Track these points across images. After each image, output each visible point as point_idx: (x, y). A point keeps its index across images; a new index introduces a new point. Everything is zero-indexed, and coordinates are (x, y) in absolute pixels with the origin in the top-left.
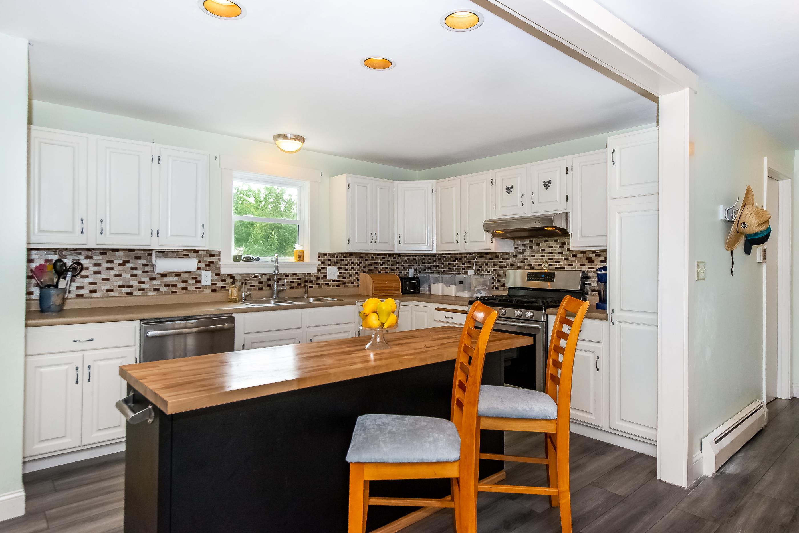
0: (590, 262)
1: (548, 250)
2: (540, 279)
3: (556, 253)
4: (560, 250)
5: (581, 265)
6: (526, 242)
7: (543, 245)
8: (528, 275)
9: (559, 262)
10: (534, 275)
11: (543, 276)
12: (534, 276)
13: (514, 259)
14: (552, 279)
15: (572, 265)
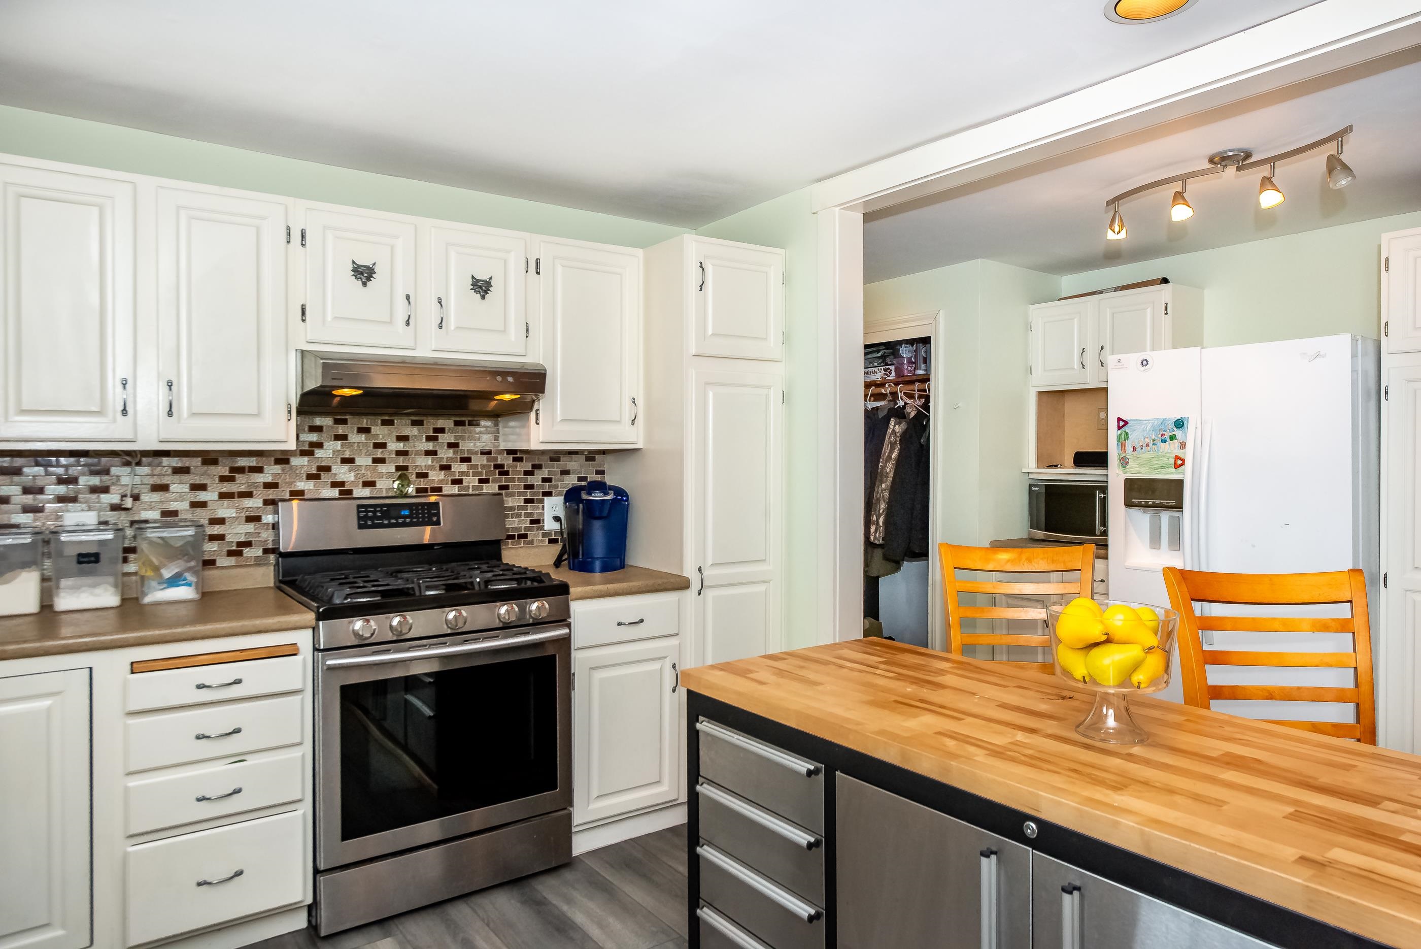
0: (501, 474)
1: (394, 446)
2: (400, 521)
3: (418, 453)
4: (430, 446)
5: (481, 481)
6: (325, 421)
7: (380, 432)
8: (359, 512)
9: (425, 475)
10: (378, 511)
11: (407, 512)
12: (379, 514)
13: (277, 469)
14: (435, 519)
15: (459, 482)
